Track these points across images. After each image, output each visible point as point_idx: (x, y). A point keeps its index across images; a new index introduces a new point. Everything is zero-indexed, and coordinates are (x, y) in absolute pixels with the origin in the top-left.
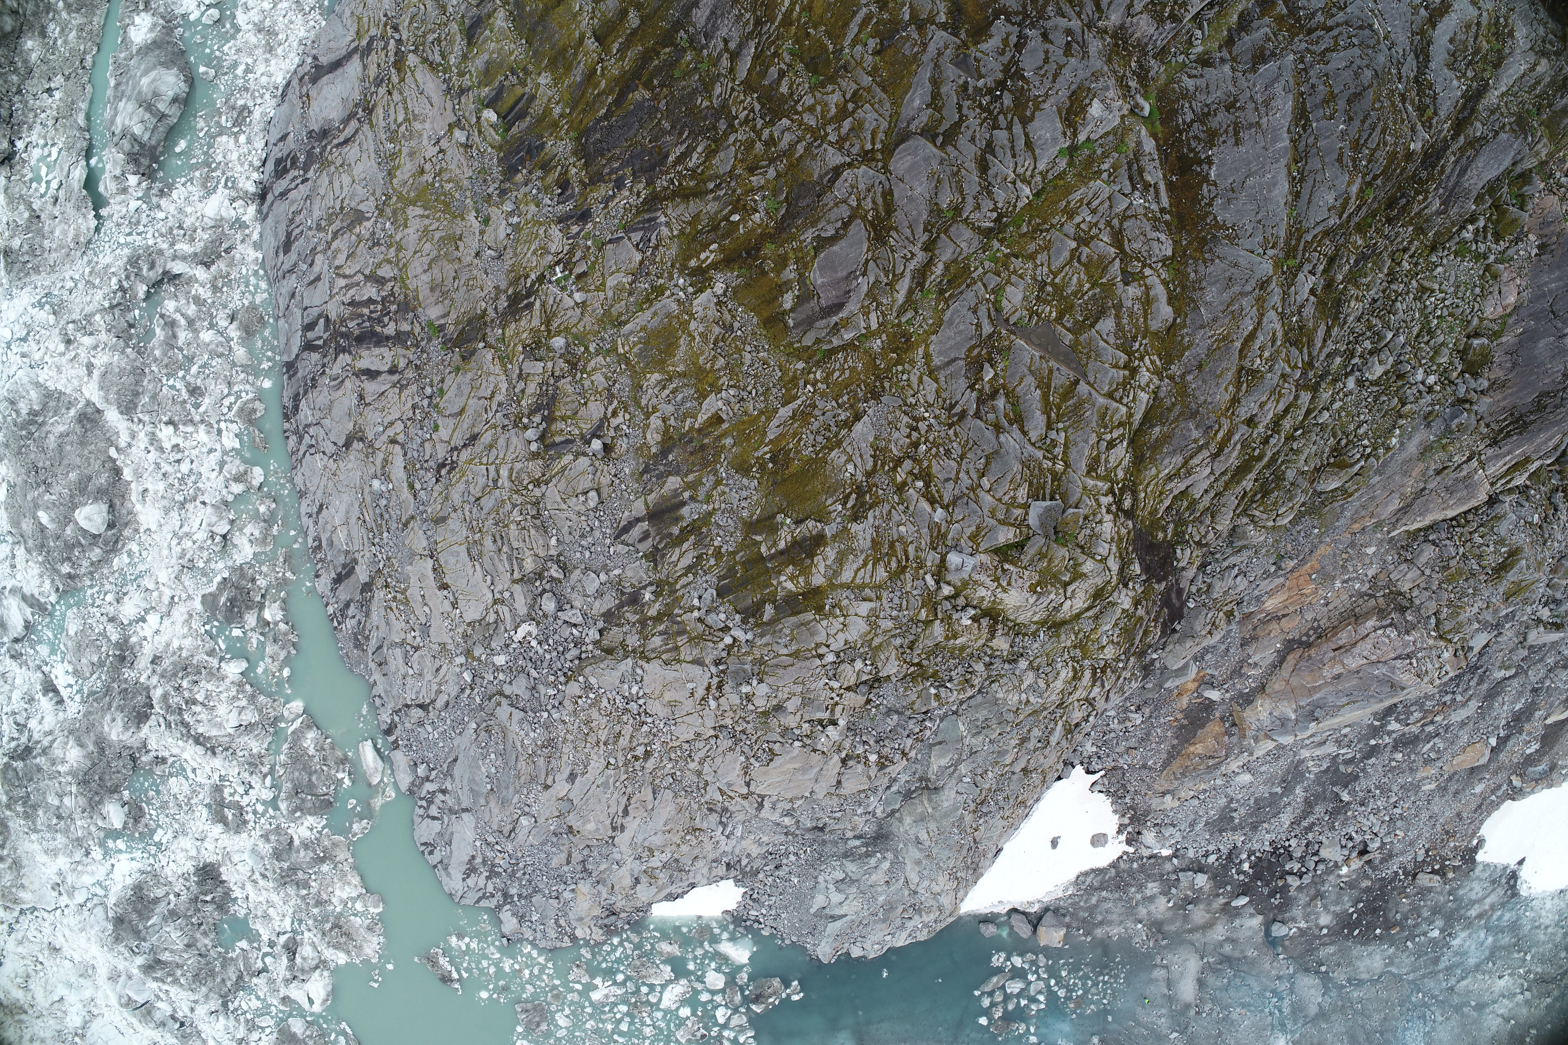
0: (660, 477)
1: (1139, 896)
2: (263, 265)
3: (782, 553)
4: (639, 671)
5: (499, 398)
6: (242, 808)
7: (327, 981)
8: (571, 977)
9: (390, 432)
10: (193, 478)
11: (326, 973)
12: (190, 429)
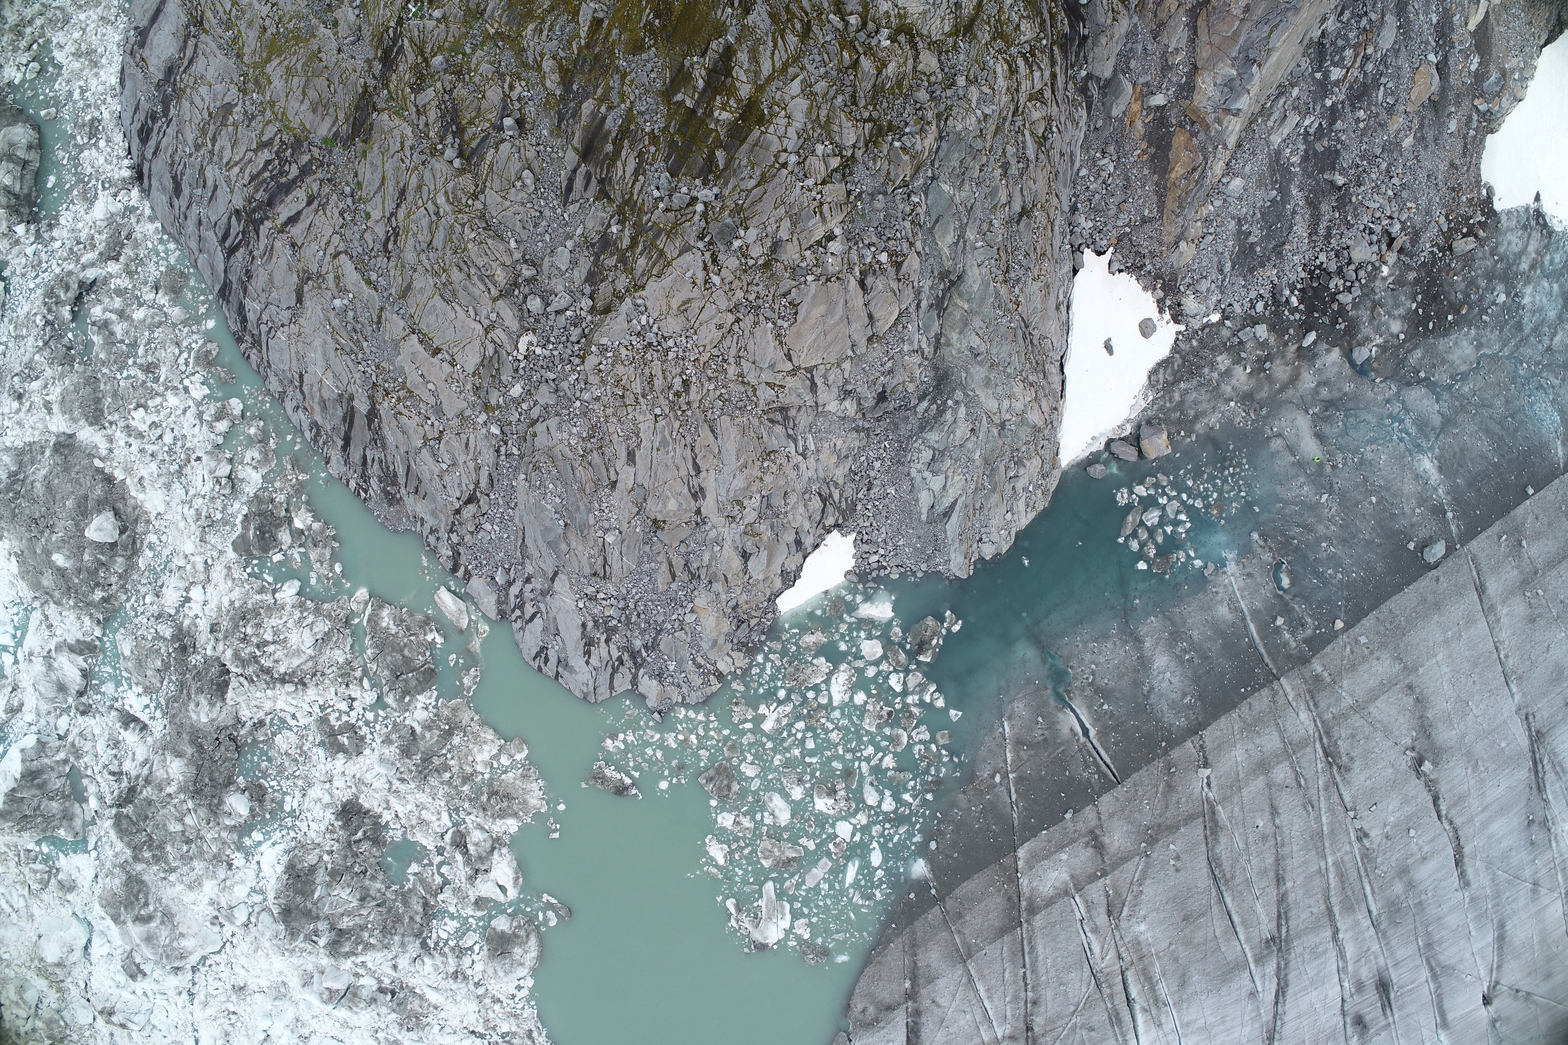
0: (573, 116)
1: (1215, 375)
2: (164, 230)
3: (704, 90)
4: (640, 301)
5: (408, 144)
6: (353, 726)
7: (509, 857)
8: (736, 720)
9: (331, 250)
10: (179, 444)
11: (504, 851)
12: (158, 400)
